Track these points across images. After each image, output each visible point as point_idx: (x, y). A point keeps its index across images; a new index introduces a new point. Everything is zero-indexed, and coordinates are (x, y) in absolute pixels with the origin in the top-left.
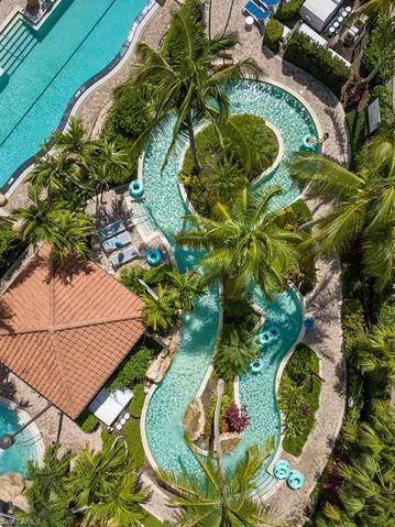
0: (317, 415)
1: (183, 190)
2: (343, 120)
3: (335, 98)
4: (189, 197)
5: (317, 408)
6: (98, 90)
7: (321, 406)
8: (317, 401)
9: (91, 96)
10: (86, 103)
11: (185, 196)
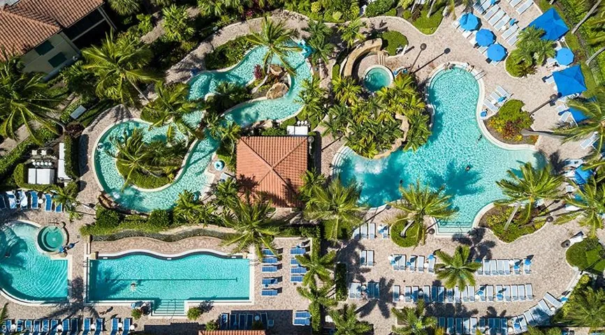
0: (234, 39)
1: (178, 176)
2: (88, 128)
3: (81, 138)
4: (179, 169)
5: (230, 41)
6: (160, 251)
7: (228, 40)
8: (227, 43)
9: (166, 252)
10: (171, 252)
11: (180, 172)
